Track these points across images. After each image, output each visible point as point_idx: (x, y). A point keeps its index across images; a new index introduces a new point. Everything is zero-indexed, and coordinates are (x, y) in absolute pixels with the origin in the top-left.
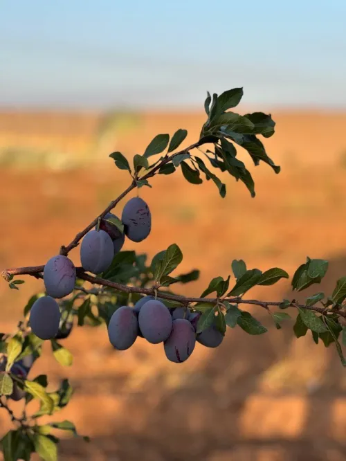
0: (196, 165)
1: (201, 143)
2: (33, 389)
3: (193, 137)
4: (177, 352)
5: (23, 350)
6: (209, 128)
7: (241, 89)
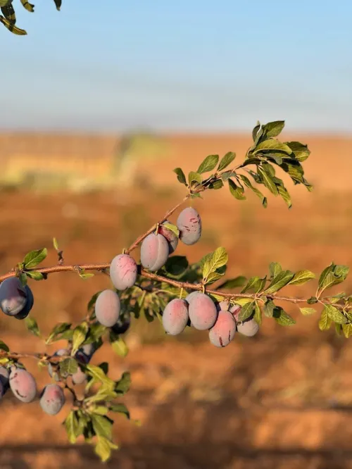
0: (242, 183)
1: (246, 164)
2: (94, 372)
3: (241, 158)
4: (220, 339)
5: (86, 338)
6: (252, 151)
7: (283, 122)
